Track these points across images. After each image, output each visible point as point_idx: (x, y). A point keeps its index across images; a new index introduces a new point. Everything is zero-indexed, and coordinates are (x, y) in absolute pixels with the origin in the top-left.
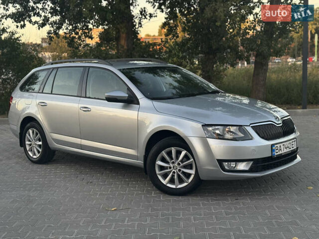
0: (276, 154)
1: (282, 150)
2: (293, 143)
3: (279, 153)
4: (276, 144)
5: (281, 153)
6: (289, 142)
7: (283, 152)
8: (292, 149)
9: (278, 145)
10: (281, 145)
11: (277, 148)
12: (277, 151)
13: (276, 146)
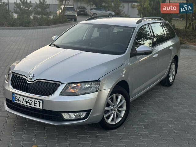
0: (15, 101)
1: (22, 101)
2: (35, 102)
3: (17, 102)
4: (16, 94)
6: (30, 99)
7: (21, 103)
8: (33, 106)
9: (18, 96)
10: (21, 97)
11: (16, 97)
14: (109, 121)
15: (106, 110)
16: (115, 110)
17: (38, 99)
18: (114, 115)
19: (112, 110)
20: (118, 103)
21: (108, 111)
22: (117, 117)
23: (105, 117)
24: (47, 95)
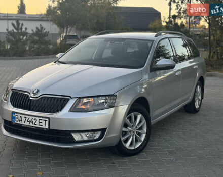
0: (16, 122)
1: (23, 121)
2: (40, 121)
3: (18, 122)
4: (17, 113)
5: (20, 123)
6: (34, 118)
7: (23, 123)
8: (38, 126)
9: (19, 115)
10: (23, 116)
11: (17, 117)
12: (17, 120)
13: (16, 114)
14: (127, 145)
15: (123, 132)
16: (134, 132)
17: (43, 117)
18: (133, 138)
19: (130, 131)
20: (137, 124)
21: (126, 133)
22: (137, 141)
23: (122, 139)
24: (54, 112)
